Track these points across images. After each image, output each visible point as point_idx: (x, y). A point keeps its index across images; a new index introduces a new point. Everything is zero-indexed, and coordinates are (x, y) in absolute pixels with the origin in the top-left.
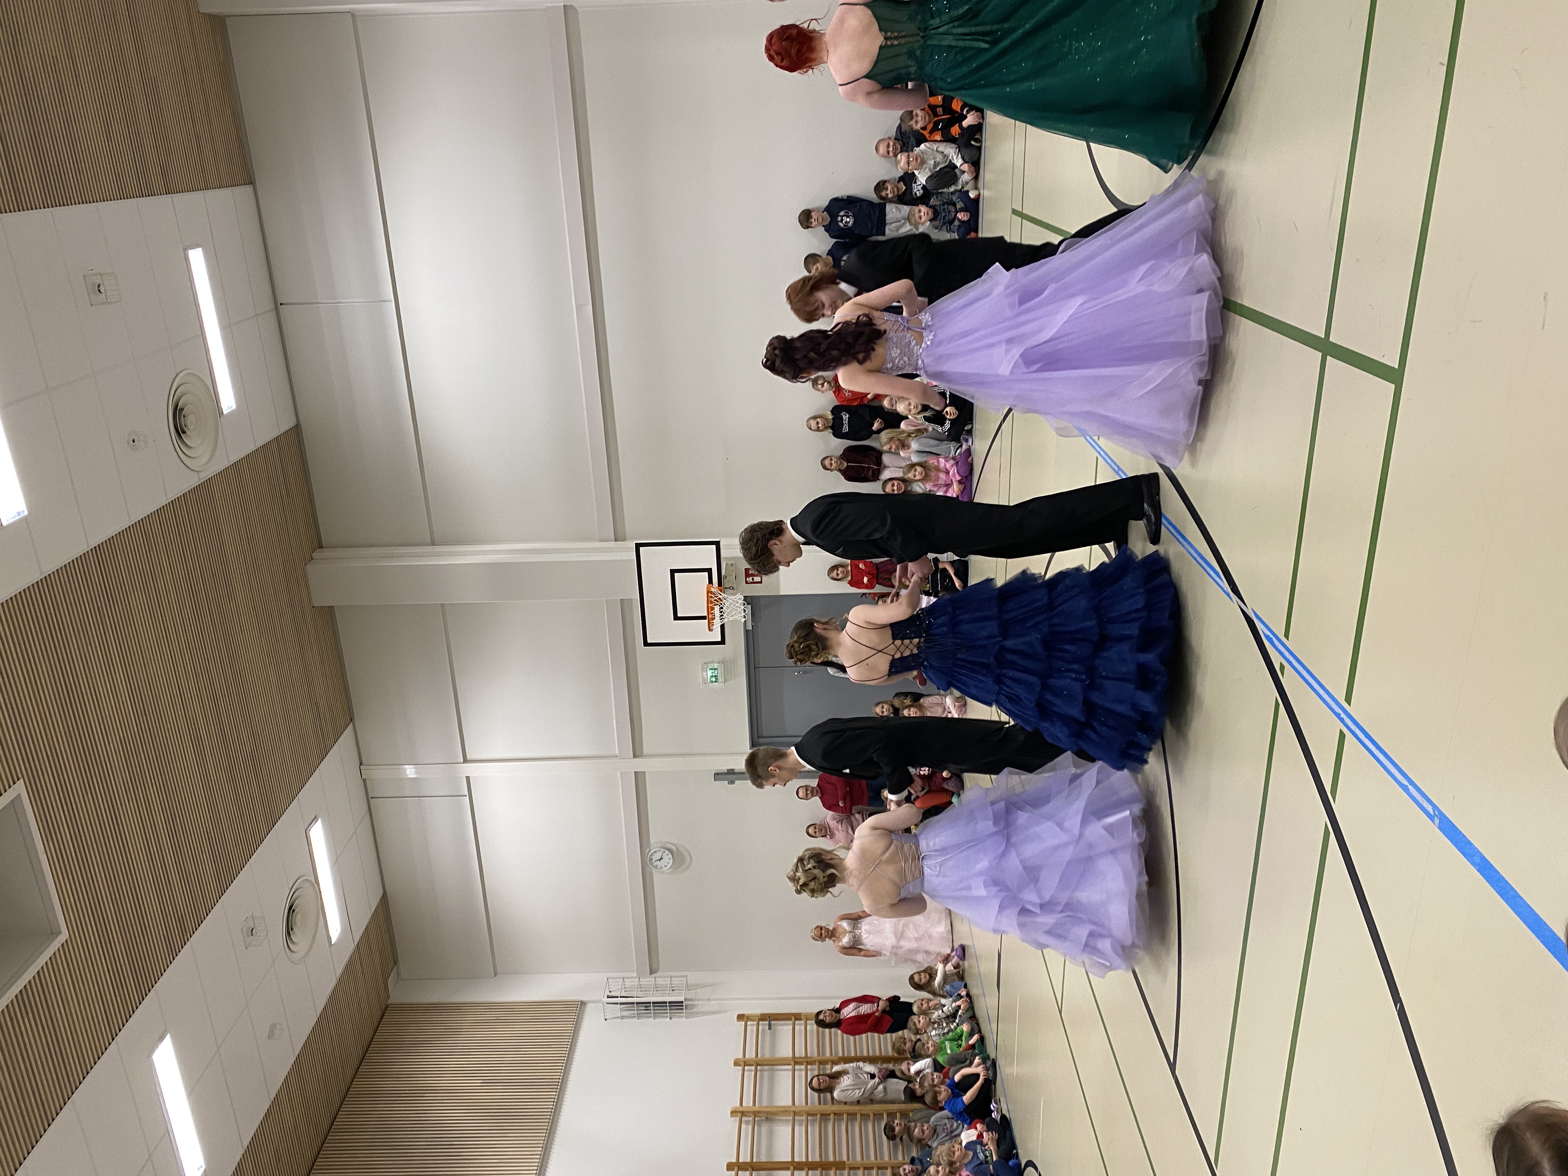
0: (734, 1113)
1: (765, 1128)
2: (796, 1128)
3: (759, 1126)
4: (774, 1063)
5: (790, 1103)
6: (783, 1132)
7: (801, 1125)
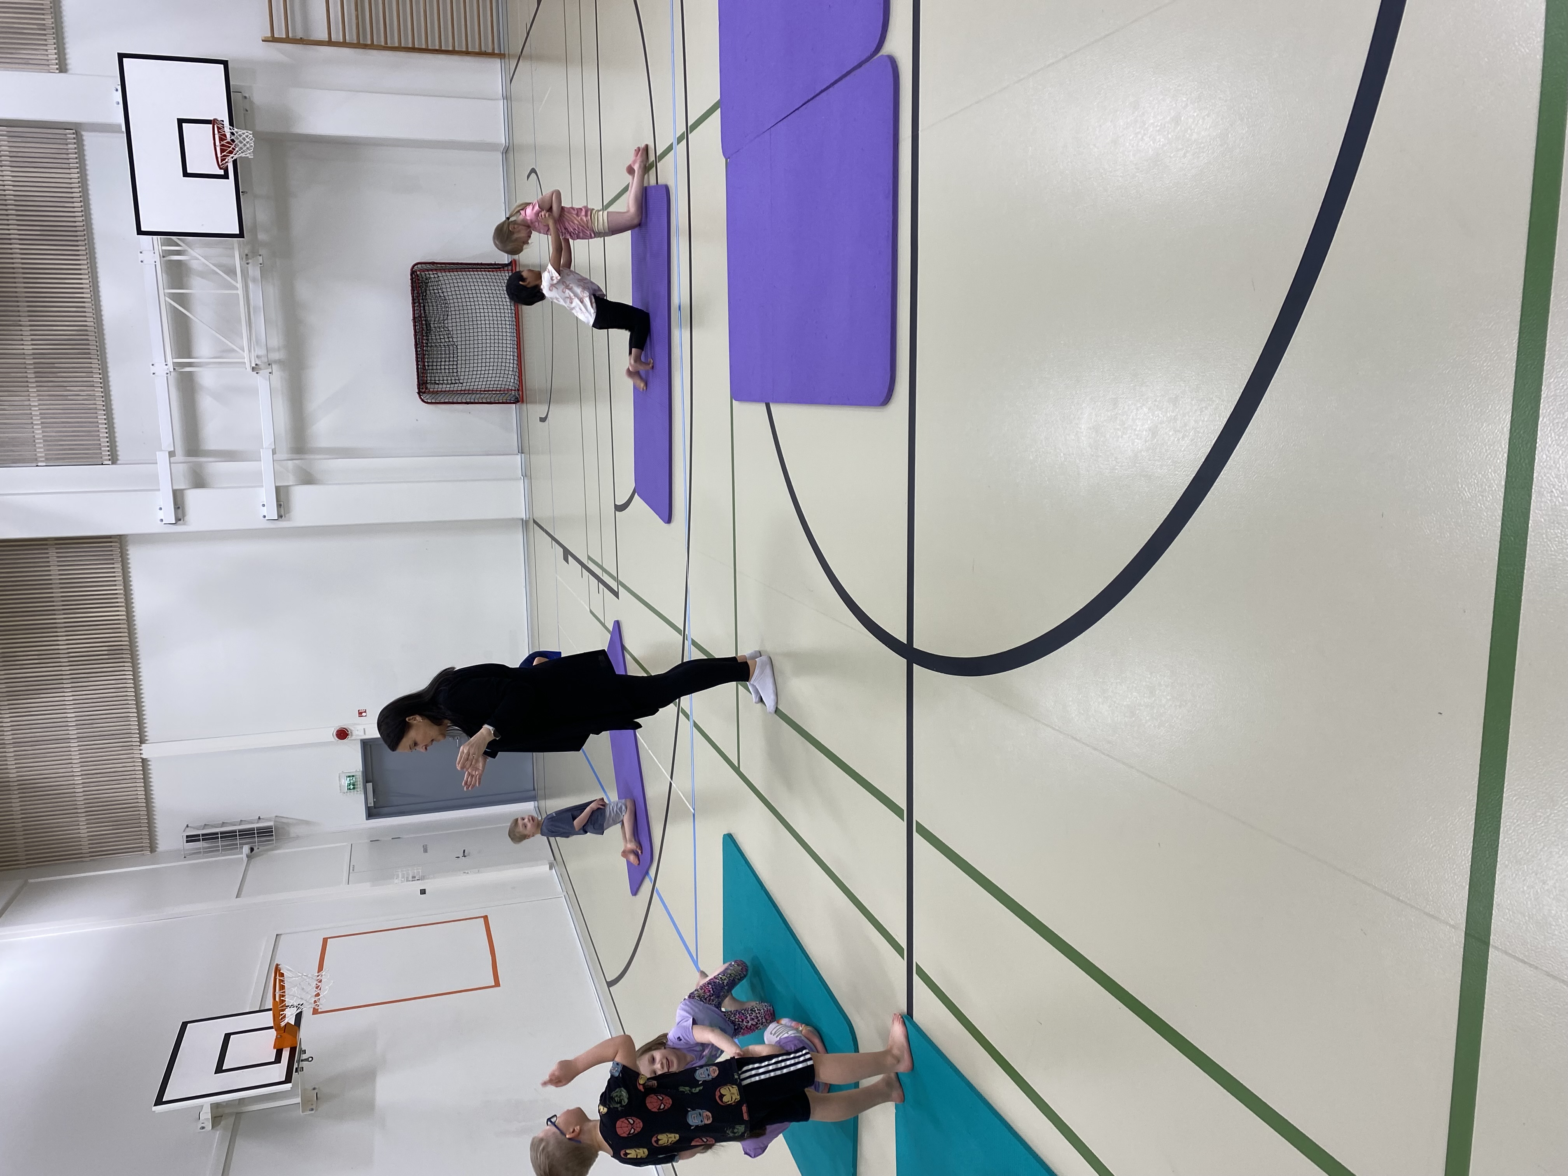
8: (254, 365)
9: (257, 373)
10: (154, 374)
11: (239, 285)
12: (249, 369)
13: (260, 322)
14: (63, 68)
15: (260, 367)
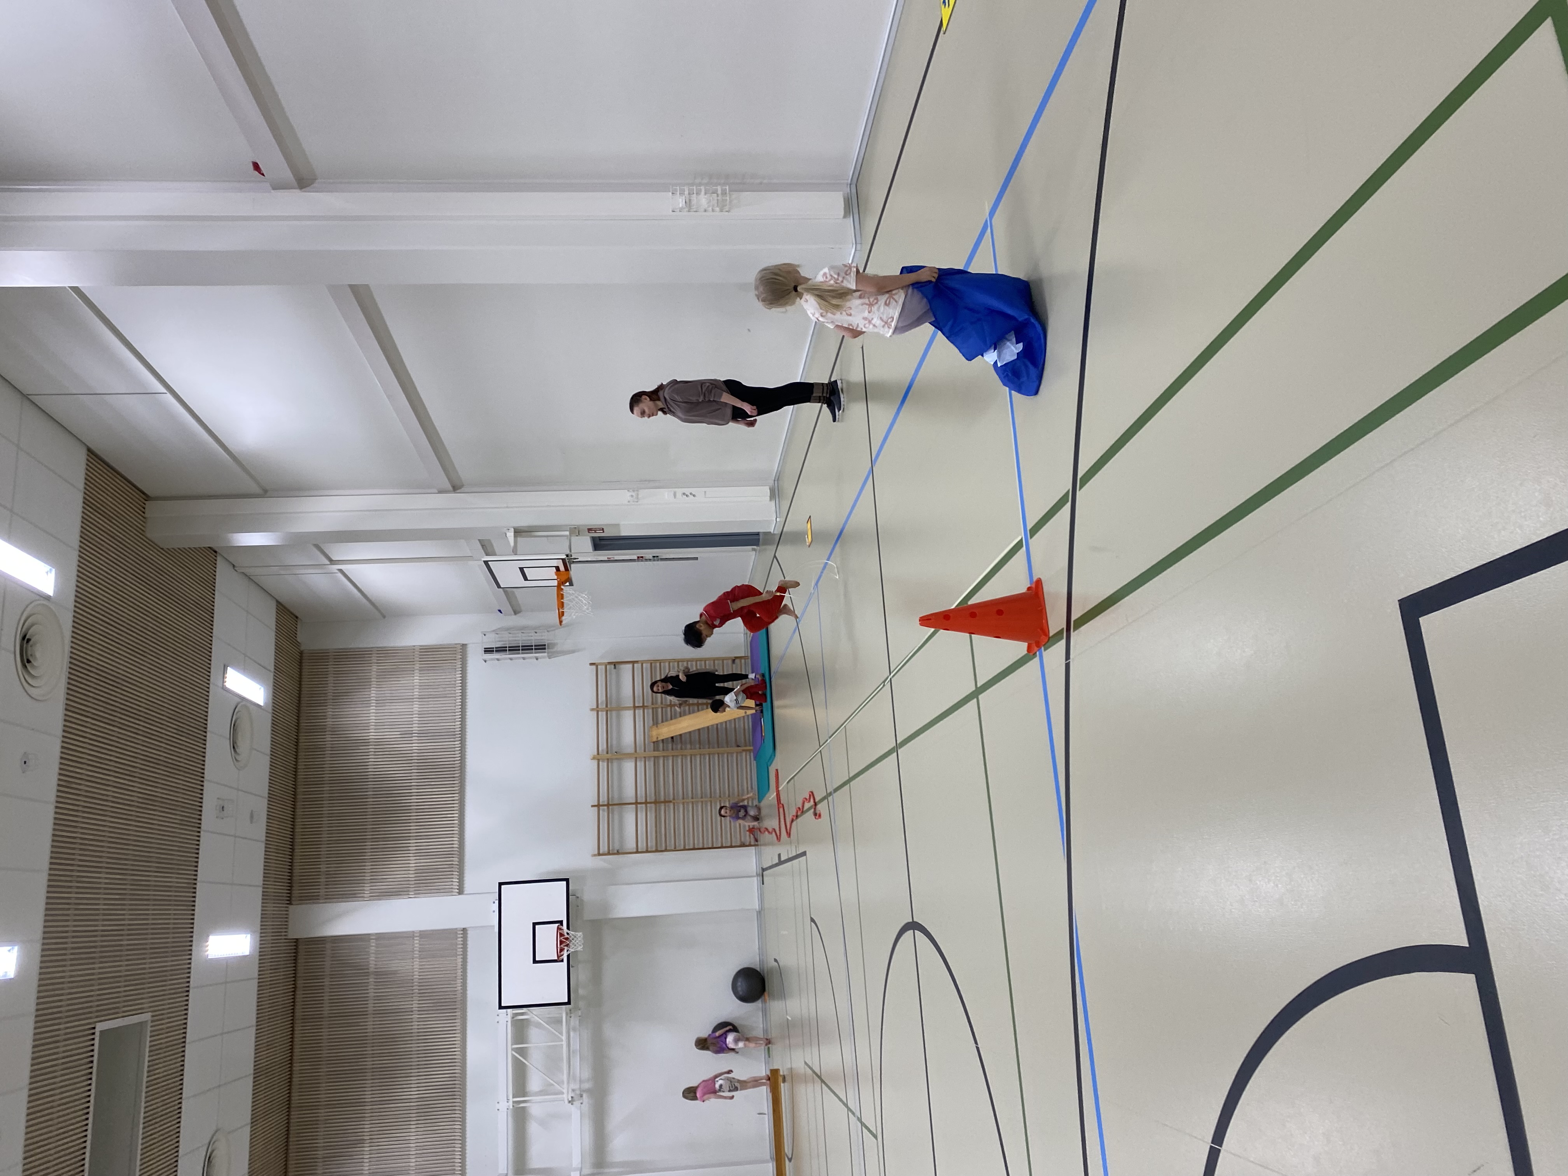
0: (594, 758)
1: (615, 764)
2: (638, 763)
3: (612, 763)
4: (620, 709)
5: (633, 751)
6: (629, 767)
7: (641, 761)
8: (570, 1099)
9: (572, 1104)
10: (498, 1110)
11: (564, 1038)
12: (566, 1102)
13: (576, 1061)
14: (461, 892)
15: (575, 1098)
